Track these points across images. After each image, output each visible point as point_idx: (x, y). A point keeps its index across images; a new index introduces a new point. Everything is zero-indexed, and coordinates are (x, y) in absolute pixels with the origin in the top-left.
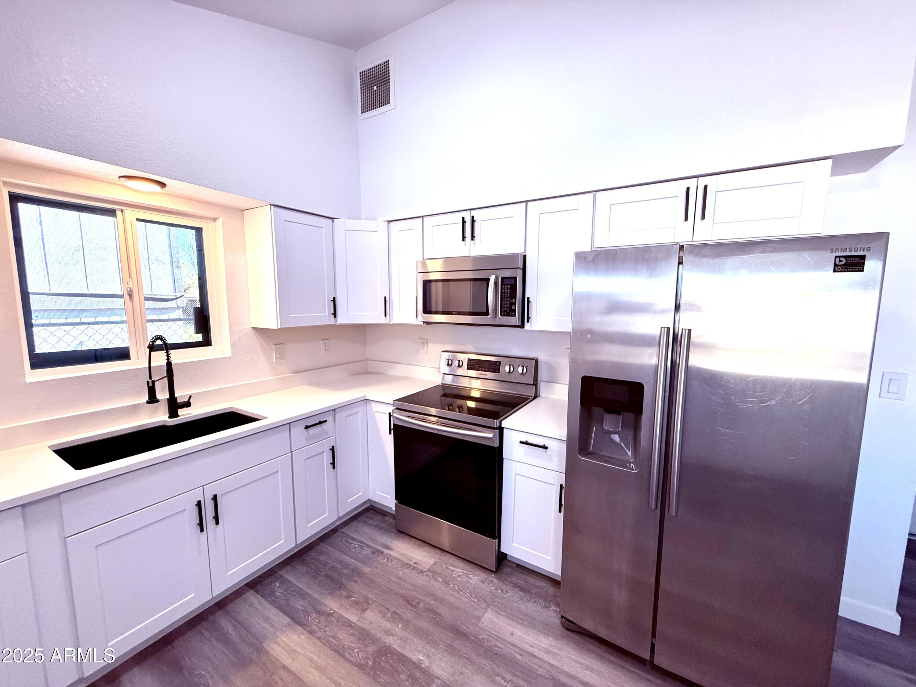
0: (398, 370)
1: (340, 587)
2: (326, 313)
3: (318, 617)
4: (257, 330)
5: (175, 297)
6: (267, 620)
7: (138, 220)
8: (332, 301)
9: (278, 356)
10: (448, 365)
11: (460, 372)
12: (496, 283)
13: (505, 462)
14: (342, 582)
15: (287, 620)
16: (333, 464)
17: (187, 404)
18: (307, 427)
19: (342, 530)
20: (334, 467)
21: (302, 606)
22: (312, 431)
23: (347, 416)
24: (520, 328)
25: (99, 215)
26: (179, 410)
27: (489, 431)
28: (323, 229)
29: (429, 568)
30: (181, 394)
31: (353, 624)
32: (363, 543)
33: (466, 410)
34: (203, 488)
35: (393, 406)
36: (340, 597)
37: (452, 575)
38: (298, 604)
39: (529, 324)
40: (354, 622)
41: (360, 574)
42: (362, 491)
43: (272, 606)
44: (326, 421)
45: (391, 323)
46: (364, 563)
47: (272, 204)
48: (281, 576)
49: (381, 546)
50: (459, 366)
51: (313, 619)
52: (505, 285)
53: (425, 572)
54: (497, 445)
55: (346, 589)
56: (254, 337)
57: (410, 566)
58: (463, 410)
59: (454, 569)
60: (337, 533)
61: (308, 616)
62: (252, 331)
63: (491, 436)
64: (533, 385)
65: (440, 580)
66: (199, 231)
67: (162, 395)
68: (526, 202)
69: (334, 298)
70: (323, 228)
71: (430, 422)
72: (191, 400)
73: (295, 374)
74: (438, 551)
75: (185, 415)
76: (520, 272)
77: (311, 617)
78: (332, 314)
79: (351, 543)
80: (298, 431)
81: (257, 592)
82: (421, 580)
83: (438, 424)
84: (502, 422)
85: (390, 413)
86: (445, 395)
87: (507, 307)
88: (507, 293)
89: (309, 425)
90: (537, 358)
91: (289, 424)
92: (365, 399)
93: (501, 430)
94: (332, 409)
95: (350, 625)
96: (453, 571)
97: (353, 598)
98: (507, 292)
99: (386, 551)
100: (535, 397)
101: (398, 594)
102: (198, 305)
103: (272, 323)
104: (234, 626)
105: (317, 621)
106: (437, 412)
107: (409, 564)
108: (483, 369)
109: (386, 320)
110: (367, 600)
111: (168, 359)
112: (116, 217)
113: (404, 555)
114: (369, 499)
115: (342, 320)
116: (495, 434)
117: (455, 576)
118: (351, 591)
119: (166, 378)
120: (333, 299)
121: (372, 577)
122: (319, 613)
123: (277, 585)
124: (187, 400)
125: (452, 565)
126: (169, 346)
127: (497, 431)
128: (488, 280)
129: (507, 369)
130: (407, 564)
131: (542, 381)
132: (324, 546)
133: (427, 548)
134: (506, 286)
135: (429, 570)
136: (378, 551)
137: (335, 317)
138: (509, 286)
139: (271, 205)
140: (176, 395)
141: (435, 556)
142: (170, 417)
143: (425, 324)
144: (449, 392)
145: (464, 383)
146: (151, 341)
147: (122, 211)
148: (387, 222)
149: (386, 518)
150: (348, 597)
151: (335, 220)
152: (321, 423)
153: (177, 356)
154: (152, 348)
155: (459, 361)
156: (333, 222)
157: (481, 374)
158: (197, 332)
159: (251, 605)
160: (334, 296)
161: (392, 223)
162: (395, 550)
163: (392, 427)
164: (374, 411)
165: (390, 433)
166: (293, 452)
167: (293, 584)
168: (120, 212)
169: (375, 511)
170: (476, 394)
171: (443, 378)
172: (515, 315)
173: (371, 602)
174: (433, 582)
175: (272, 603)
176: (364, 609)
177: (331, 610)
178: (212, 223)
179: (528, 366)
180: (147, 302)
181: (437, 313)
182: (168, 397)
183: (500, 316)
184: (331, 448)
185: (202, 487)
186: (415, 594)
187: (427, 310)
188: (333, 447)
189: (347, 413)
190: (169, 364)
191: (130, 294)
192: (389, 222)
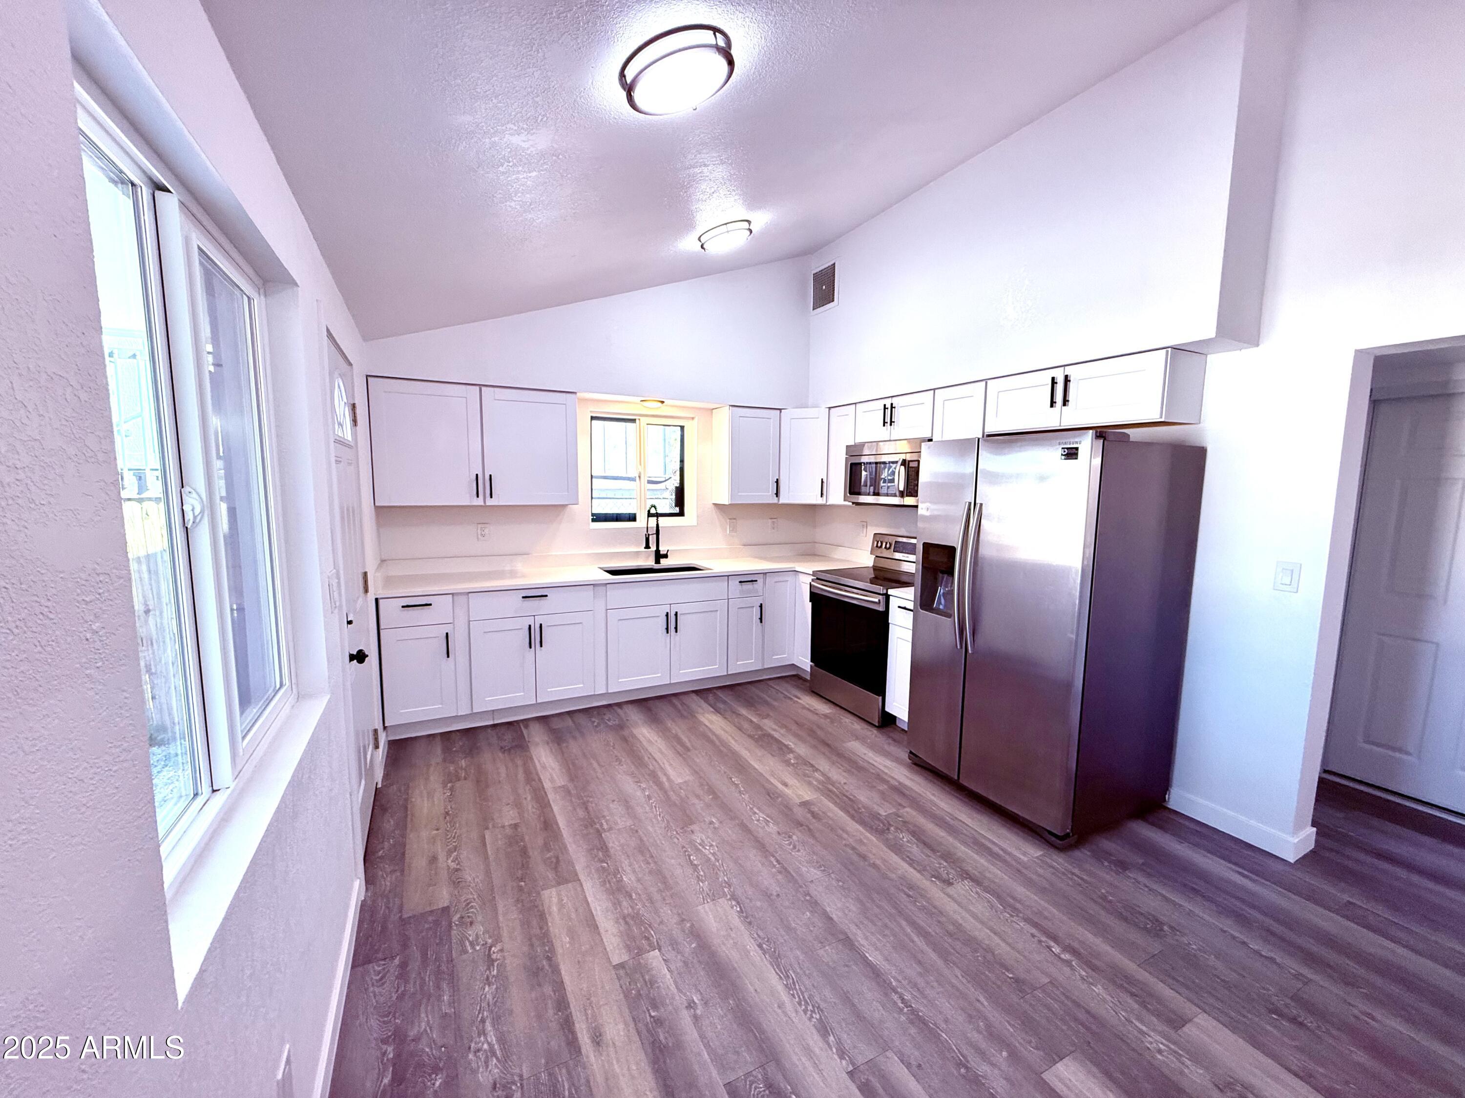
1: (752, 706)
2: (770, 493)
3: (732, 713)
4: (716, 505)
5: (664, 479)
6: (700, 706)
7: (648, 424)
8: (775, 482)
9: (731, 529)
13: (891, 627)
14: (754, 704)
15: (712, 710)
16: (761, 619)
17: (666, 556)
18: (741, 582)
20: (761, 622)
21: (724, 707)
22: (745, 586)
23: (776, 582)
25: (627, 423)
26: (661, 558)
27: (877, 596)
28: (772, 420)
30: (663, 549)
35: (814, 577)
36: (750, 710)
38: (721, 705)
40: (754, 721)
41: (769, 704)
43: (705, 702)
44: (756, 581)
45: (826, 504)
46: (775, 700)
47: (729, 404)
53: (819, 714)
55: (756, 707)
56: (714, 511)
57: (810, 709)
61: (726, 712)
62: (713, 506)
63: (877, 600)
65: (830, 721)
66: (682, 428)
67: (653, 548)
68: (934, 389)
72: (667, 554)
73: (743, 547)
74: (838, 708)
75: (664, 563)
77: (728, 713)
78: (775, 494)
79: (771, 689)
80: (734, 583)
82: (815, 718)
84: (889, 590)
85: (812, 582)
87: (911, 488)
89: (743, 580)
91: (727, 575)
92: (794, 570)
94: (763, 571)
95: (751, 721)
97: (760, 713)
98: (912, 474)
99: (795, 699)
102: (678, 485)
103: (726, 501)
105: (731, 715)
109: (824, 501)
110: (768, 715)
111: (657, 522)
112: (636, 425)
113: (808, 704)
114: (793, 663)
115: (783, 500)
116: (883, 600)
118: (759, 709)
119: (656, 536)
121: (777, 707)
124: (665, 553)
125: (843, 716)
126: (659, 515)
127: (885, 598)
128: (897, 463)
133: (830, 704)
136: (790, 698)
137: (777, 496)
139: (729, 406)
140: (660, 549)
141: (833, 709)
142: (655, 563)
143: (854, 505)
146: (648, 510)
148: (828, 409)
149: (803, 677)
150: (757, 711)
151: (783, 410)
152: (752, 581)
153: (663, 521)
154: (650, 515)
156: (781, 412)
158: (676, 506)
160: (778, 478)
161: (832, 409)
162: (803, 700)
163: (812, 594)
164: (800, 581)
165: (810, 599)
166: (730, 600)
167: (721, 697)
168: (639, 420)
169: (799, 677)
172: (917, 496)
173: (771, 717)
176: (763, 718)
177: (741, 713)
178: (691, 422)
180: (647, 484)
181: (859, 493)
183: (906, 497)
185: (669, 605)
187: (852, 491)
188: (761, 604)
189: (777, 579)
190: (658, 525)
191: (640, 477)
192: (830, 408)
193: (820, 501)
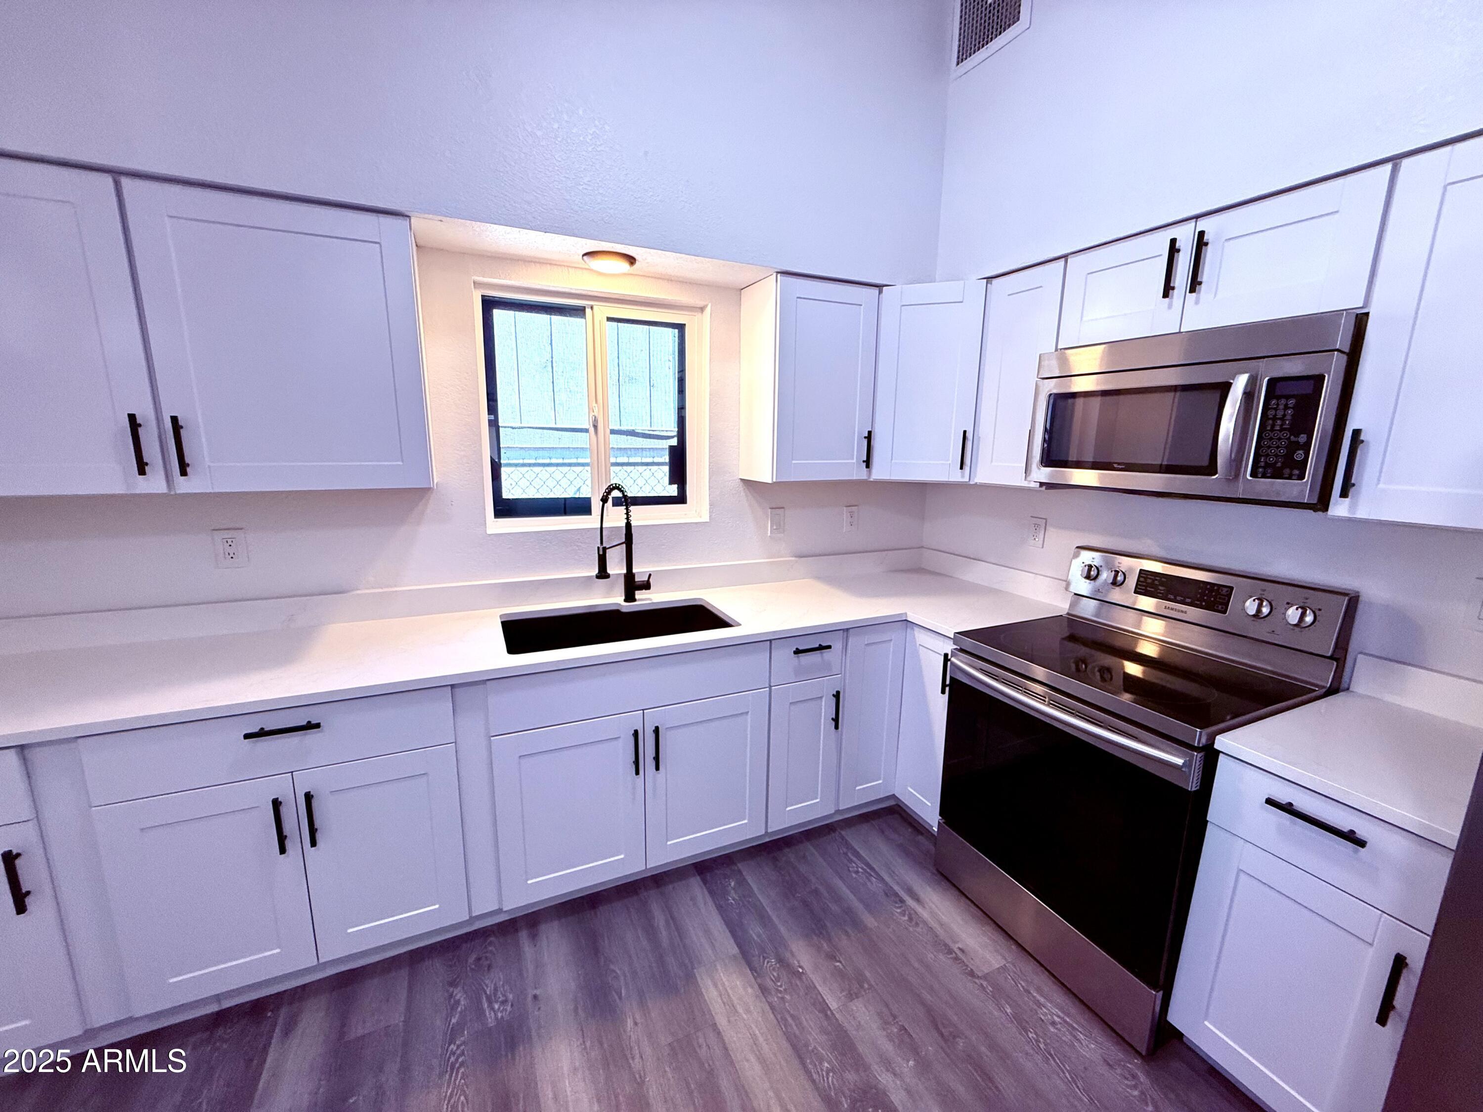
0: (978, 573)
1: (821, 933)
2: (853, 459)
3: (778, 968)
4: (747, 483)
6: (707, 932)
7: (610, 319)
8: (865, 437)
9: (775, 527)
10: (1088, 577)
11: (1116, 595)
12: (1249, 396)
13: (1211, 833)
14: (825, 925)
15: (735, 950)
16: (836, 720)
17: (646, 586)
18: (797, 652)
19: (843, 833)
20: (837, 727)
21: (759, 936)
22: (805, 658)
23: (867, 645)
24: (1312, 511)
25: (567, 316)
26: (637, 592)
27: (1176, 749)
28: (862, 307)
29: (987, 974)
30: (640, 570)
31: (829, 1012)
32: (872, 869)
33: (1119, 681)
34: (643, 713)
35: (954, 644)
36: (819, 949)
37: (1037, 1013)
38: (755, 931)
39: (1347, 501)
40: (832, 1009)
41: (857, 924)
42: (882, 776)
43: (720, 916)
44: (829, 647)
45: (971, 483)
46: (867, 906)
47: (778, 271)
48: (740, 872)
49: (903, 888)
50: (1114, 583)
51: (770, 967)
52: (1279, 398)
53: (978, 977)
54: (1193, 785)
55: (829, 940)
56: (743, 494)
57: (950, 951)
58: (1111, 679)
59: (1042, 1000)
60: (833, 834)
61: (764, 958)
62: (741, 484)
63: (1179, 761)
64: (1331, 658)
65: (1009, 1011)
67: (617, 568)
68: (1396, 159)
69: (870, 433)
70: (861, 305)
71: (1027, 692)
72: (651, 580)
73: (797, 559)
74: (1013, 947)
75: (645, 599)
76: (1338, 363)
77: (768, 962)
78: (864, 461)
79: (851, 861)
80: (783, 655)
81: (705, 882)
82: (966, 989)
83: (1045, 701)
84: (1218, 737)
85: (946, 655)
86: (1072, 638)
87: (1276, 456)
88: (1283, 419)
89: (801, 648)
90: (1358, 592)
91: (770, 641)
92: (904, 619)
93: (1211, 757)
94: (843, 628)
95: (824, 1009)
96: (1040, 1005)
97: (838, 964)
98: (1284, 415)
99: (910, 902)
100: (1333, 690)
101: (919, 996)
102: (674, 443)
103: (765, 474)
104: (667, 922)
105: (775, 974)
106: (1048, 676)
107: (949, 947)
108: (1179, 598)
109: (963, 476)
110: (861, 979)
111: (627, 518)
112: (585, 319)
113: (942, 925)
114: (894, 795)
115: (879, 472)
116: (1191, 761)
117: (1043, 1018)
118: (838, 950)
119: (624, 545)
120: (867, 435)
121: (875, 938)
122: (781, 960)
123: (733, 884)
124: (646, 579)
125: (1039, 990)
126: (629, 500)
127: (1197, 756)
128: (1224, 388)
129: (1251, 606)
130: (946, 945)
131: (1361, 653)
132: (809, 849)
133: (989, 929)
134: (1283, 401)
135: (985, 977)
136: (896, 895)
137: (868, 466)
138: (1292, 402)
139: (778, 273)
140: (634, 571)
141: (1007, 955)
142: (626, 601)
143: (1043, 488)
144: (1082, 633)
145: (1124, 621)
146: (605, 492)
147: (592, 308)
148: (985, 280)
149: (920, 837)
150: (832, 957)
151: (884, 288)
152: (821, 648)
153: (641, 516)
154: (606, 501)
155: (1117, 572)
156: (880, 292)
157: (1172, 609)
158: (671, 483)
159: (693, 899)
160: (870, 430)
161: (995, 281)
162: (926, 906)
163: (948, 682)
164: (918, 645)
165: (943, 692)
166: (773, 688)
167: (751, 893)
168: (590, 309)
169: (902, 817)
170: (1148, 649)
171: (1072, 605)
172: (1301, 477)
173: (866, 986)
174: (991, 1007)
175: (720, 909)
176: (852, 992)
177: (801, 967)
178: (698, 315)
179: (1320, 610)
180: (613, 437)
181: (1079, 465)
182: (625, 571)
183: (1249, 478)
184: (835, 693)
185: (642, 711)
186: (950, 1013)
187: (1051, 458)
188: (838, 693)
189: (868, 639)
190: (628, 526)
191: (595, 427)
192: (989, 279)
193: (956, 476)
